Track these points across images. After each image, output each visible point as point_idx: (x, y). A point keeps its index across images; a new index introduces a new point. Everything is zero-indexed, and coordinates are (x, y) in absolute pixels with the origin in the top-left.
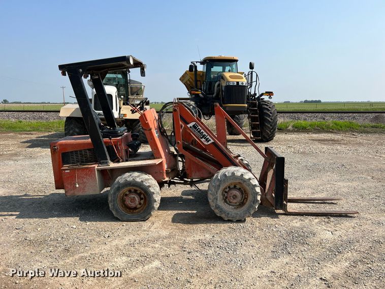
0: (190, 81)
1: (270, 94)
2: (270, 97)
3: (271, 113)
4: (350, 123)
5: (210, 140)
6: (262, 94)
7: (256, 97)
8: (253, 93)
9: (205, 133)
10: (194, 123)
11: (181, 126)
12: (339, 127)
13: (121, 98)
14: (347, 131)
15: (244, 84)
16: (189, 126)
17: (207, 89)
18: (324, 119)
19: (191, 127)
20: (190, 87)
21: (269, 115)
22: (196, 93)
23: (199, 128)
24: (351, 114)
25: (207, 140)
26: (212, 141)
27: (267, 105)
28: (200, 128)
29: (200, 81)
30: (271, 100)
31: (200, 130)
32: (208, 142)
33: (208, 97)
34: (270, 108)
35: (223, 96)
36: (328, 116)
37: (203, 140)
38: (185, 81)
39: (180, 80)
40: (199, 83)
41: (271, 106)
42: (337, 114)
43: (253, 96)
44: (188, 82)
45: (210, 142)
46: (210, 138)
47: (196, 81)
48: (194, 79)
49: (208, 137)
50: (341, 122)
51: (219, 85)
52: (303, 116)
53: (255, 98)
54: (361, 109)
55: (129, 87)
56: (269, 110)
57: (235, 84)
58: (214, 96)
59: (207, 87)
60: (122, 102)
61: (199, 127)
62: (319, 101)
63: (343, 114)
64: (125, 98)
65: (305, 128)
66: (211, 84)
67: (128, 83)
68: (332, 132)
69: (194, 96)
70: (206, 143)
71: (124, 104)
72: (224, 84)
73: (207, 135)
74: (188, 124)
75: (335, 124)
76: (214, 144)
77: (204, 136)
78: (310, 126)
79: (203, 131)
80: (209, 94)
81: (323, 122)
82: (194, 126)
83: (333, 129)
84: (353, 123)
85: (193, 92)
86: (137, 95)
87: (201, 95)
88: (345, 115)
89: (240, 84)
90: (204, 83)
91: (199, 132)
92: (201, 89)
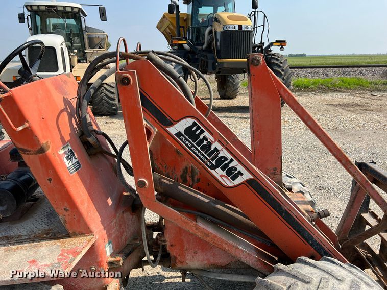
0: (170, 28)
1: (282, 43)
2: (282, 49)
3: (283, 70)
4: (359, 79)
5: (240, 173)
6: (272, 44)
7: (264, 48)
8: (258, 42)
9: (224, 153)
10: (188, 122)
11: (149, 133)
12: (346, 85)
13: (74, 53)
14: (356, 89)
15: (250, 29)
16: (173, 130)
17: (194, 38)
18: (327, 75)
19: (179, 134)
20: (169, 37)
21: (281, 73)
22: (180, 42)
23: (205, 138)
24: (356, 69)
25: (232, 173)
26: (247, 176)
27: (278, 60)
28: (210, 138)
29: (183, 27)
30: (281, 53)
31: (210, 144)
32: (234, 178)
33: (197, 49)
34: (281, 63)
35: (219, 48)
36: (331, 72)
37: (218, 173)
38: (163, 29)
39: (157, 27)
40: (182, 29)
41: (282, 61)
42: (340, 69)
43: (259, 47)
44: (168, 30)
45: (239, 180)
46: (240, 168)
47: (179, 27)
48: (175, 25)
49: (235, 163)
50: (347, 78)
51: (211, 32)
52: (302, 72)
53: (262, 49)
54: (363, 62)
55: (86, 37)
56: (280, 67)
57: (237, 28)
58: (204, 47)
59: (194, 35)
60: (76, 59)
61: (206, 134)
62: (304, 55)
63: (347, 69)
64: (81, 53)
65: (308, 87)
66: (198, 31)
67: (82, 31)
68: (339, 91)
69: (176, 48)
70: (228, 182)
71: (79, 61)
72: (219, 29)
73: (229, 157)
74: (171, 124)
75: (342, 81)
76: (254, 184)
77: (221, 162)
78: (313, 83)
79: (219, 147)
80: (197, 45)
81: (328, 79)
82: (188, 130)
83: (340, 88)
84: (361, 79)
85: (175, 42)
86: (100, 48)
87: (186, 46)
88: (350, 69)
89: (244, 28)
90: (189, 30)
91: (207, 148)
92: (186, 38)
